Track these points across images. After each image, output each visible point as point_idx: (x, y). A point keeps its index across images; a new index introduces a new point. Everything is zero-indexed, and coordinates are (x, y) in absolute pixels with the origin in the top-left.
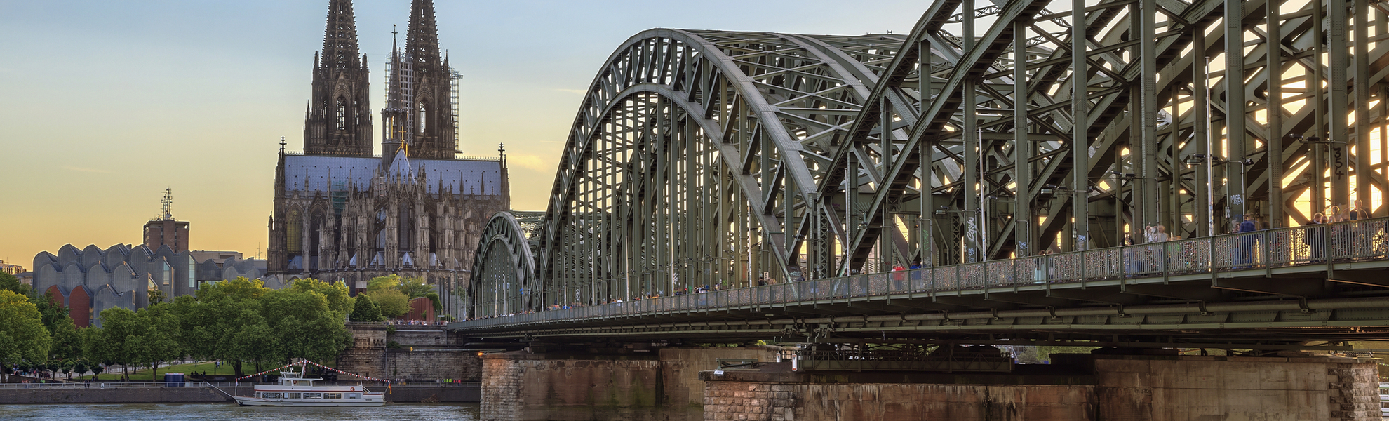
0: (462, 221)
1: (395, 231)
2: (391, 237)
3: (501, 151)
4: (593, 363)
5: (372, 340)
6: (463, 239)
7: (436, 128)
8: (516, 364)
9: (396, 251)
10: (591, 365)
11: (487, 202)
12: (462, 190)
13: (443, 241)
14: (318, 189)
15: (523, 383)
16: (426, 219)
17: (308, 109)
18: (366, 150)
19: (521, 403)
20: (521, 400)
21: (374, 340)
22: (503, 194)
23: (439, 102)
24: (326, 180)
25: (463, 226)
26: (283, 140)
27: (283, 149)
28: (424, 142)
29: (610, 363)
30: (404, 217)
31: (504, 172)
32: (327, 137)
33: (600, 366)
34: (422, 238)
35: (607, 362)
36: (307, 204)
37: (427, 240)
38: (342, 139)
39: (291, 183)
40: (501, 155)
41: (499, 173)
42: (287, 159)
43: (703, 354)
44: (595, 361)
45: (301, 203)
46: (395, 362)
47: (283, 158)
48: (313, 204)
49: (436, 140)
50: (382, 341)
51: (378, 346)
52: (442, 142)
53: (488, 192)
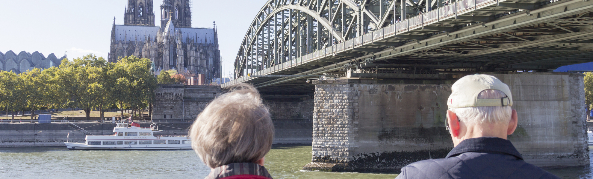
0: (199, 53)
1: (168, 57)
2: (166, 60)
3: (214, 24)
4: (421, 87)
5: (174, 94)
6: (199, 61)
7: (183, 17)
8: (351, 89)
9: (168, 66)
10: (418, 89)
11: (208, 47)
12: (196, 41)
13: (190, 62)
14: (131, 40)
15: (358, 106)
16: (183, 51)
17: (126, 9)
18: (152, 24)
19: (356, 126)
20: (356, 122)
21: (176, 94)
22: (215, 43)
23: (184, 6)
24: (134, 36)
25: (199, 55)
26: (115, 18)
27: (115, 22)
28: (178, 23)
29: (435, 87)
30: (172, 51)
31: (215, 34)
32: (134, 20)
33: (427, 90)
34: (180, 60)
35: (433, 86)
36: (126, 47)
37: (183, 61)
38: (141, 21)
39: (118, 37)
40: (214, 26)
41: (213, 34)
42: (116, 27)
43: (516, 78)
44: (422, 85)
45: (123, 46)
46: (189, 108)
47: (114, 26)
48: (128, 47)
49: (183, 22)
50: (181, 95)
51: (178, 98)
52: (185, 23)
53: (208, 42)
